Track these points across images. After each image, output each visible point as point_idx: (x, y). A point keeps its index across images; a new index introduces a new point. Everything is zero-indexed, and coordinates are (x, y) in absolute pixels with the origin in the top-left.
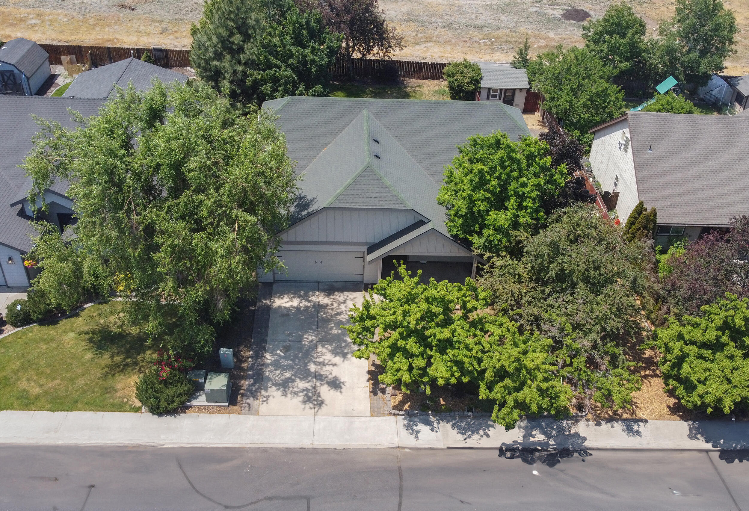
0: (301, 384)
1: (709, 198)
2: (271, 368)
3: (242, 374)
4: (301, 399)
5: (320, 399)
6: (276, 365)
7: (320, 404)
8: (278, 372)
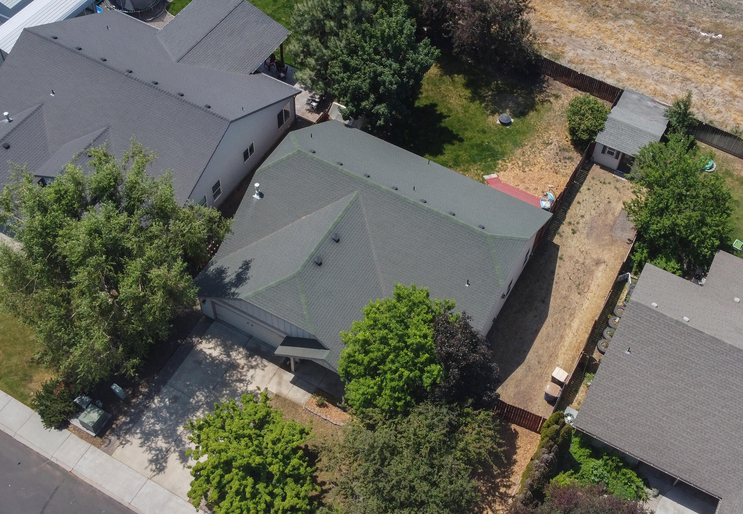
0: (161, 443)
1: (660, 432)
2: (150, 414)
3: (126, 409)
4: (150, 457)
5: (164, 464)
6: (156, 412)
7: (161, 469)
8: (152, 421)
